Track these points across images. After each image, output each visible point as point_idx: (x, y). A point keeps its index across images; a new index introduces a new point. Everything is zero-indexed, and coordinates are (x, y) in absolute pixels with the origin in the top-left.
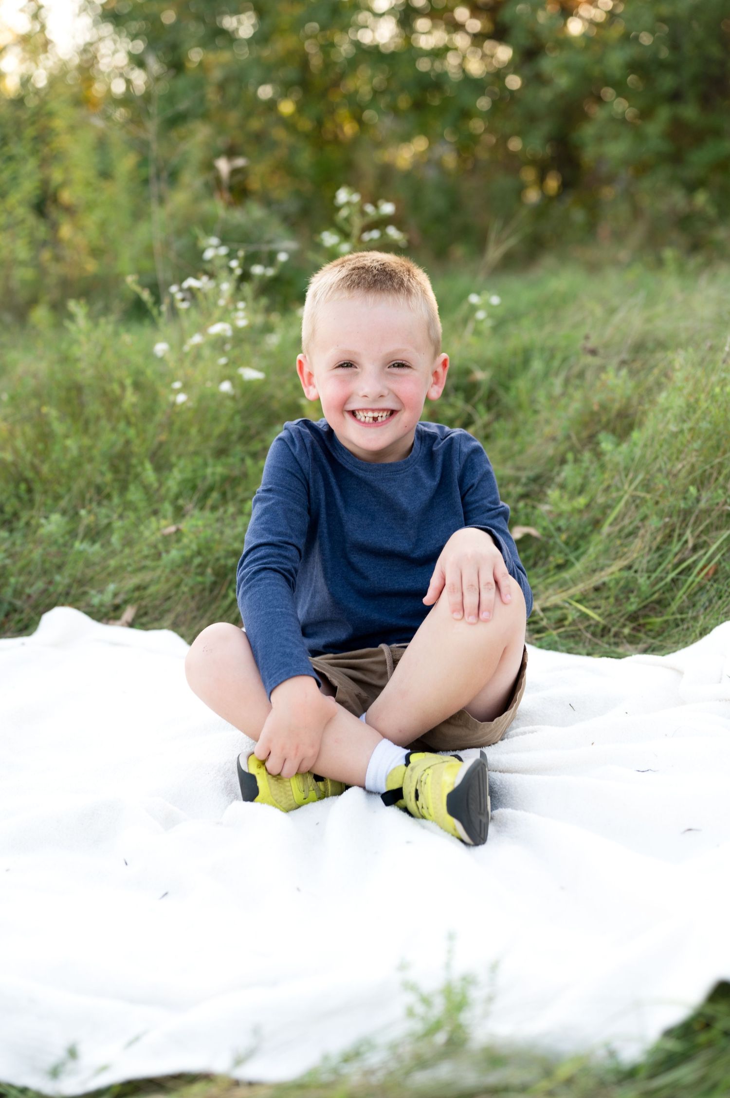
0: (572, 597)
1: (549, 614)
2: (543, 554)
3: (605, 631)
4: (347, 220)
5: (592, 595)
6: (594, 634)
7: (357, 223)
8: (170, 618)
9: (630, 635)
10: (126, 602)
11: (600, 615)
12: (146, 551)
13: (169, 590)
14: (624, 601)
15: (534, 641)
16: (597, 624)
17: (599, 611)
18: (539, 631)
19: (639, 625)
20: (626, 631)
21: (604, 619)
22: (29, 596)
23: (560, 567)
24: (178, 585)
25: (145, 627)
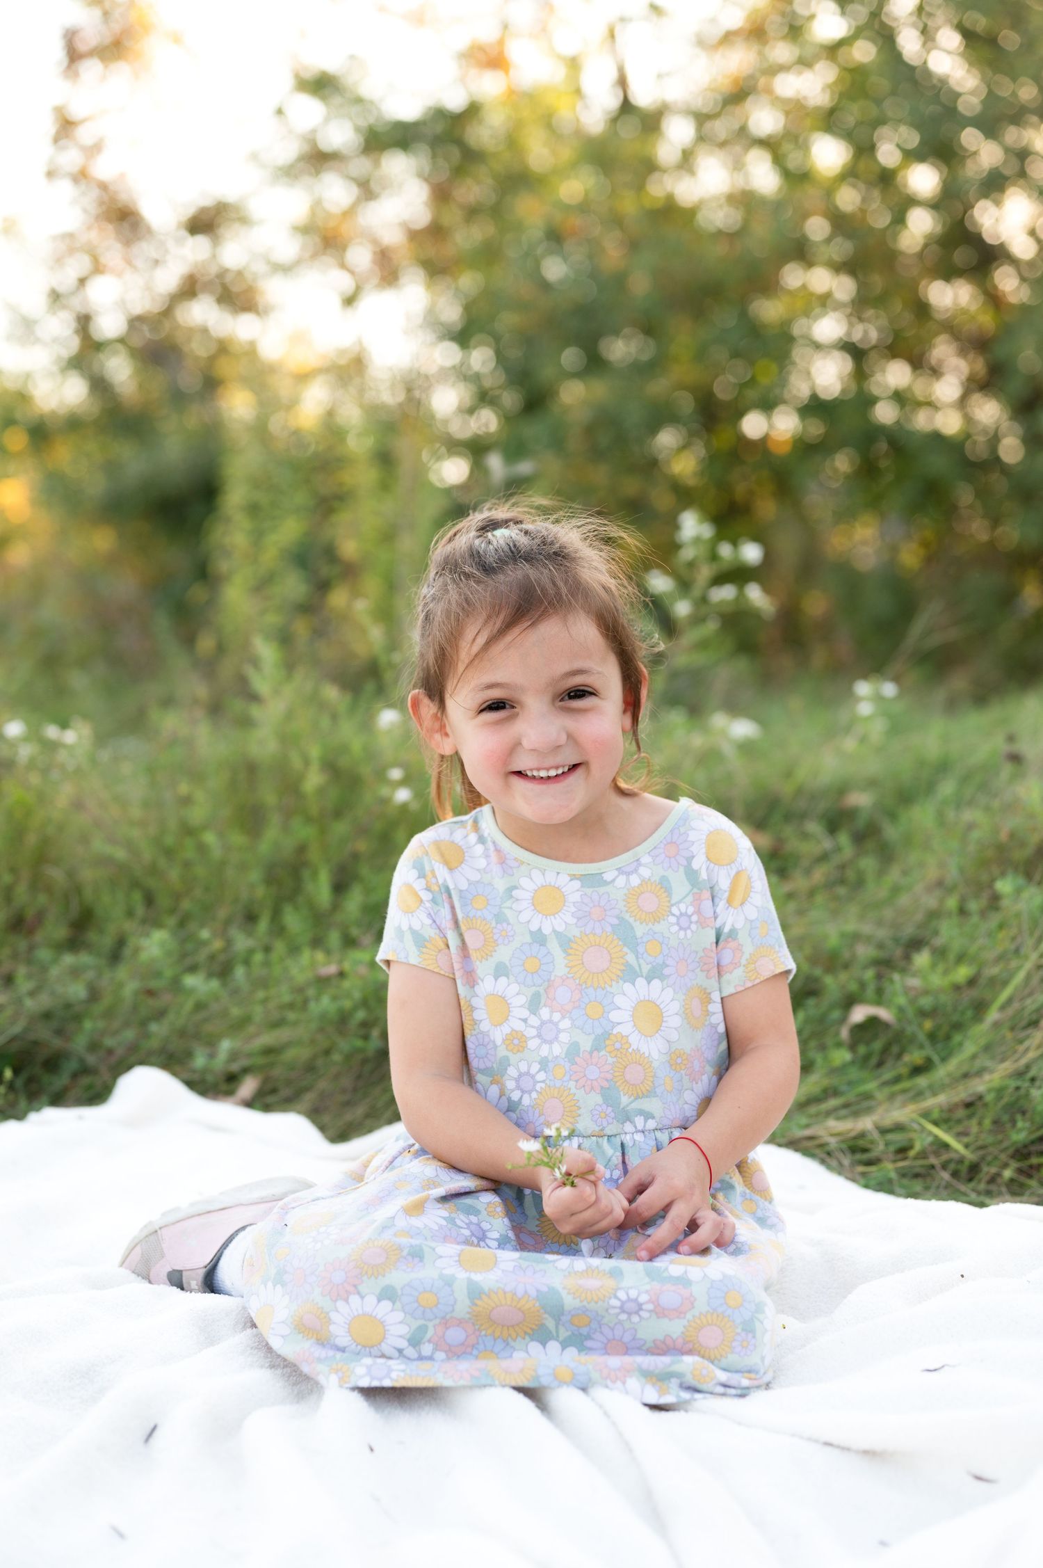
0: (926, 1115)
1: (890, 1137)
2: (895, 1049)
3: (974, 1169)
4: (691, 565)
5: (961, 1113)
6: (955, 1174)
7: (705, 573)
8: (309, 1098)
9: (1012, 1180)
10: (246, 1071)
11: (967, 1146)
12: (287, 998)
13: (315, 1057)
14: (1008, 1126)
15: (858, 1177)
16: (961, 1161)
17: (966, 1140)
18: (869, 1163)
19: (1031, 1167)
20: (1008, 1174)
21: (973, 1152)
22: (110, 1052)
23: (917, 1070)
24: (327, 1052)
25: (267, 1108)
